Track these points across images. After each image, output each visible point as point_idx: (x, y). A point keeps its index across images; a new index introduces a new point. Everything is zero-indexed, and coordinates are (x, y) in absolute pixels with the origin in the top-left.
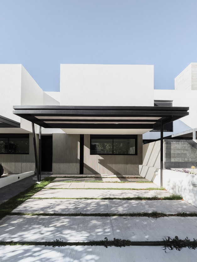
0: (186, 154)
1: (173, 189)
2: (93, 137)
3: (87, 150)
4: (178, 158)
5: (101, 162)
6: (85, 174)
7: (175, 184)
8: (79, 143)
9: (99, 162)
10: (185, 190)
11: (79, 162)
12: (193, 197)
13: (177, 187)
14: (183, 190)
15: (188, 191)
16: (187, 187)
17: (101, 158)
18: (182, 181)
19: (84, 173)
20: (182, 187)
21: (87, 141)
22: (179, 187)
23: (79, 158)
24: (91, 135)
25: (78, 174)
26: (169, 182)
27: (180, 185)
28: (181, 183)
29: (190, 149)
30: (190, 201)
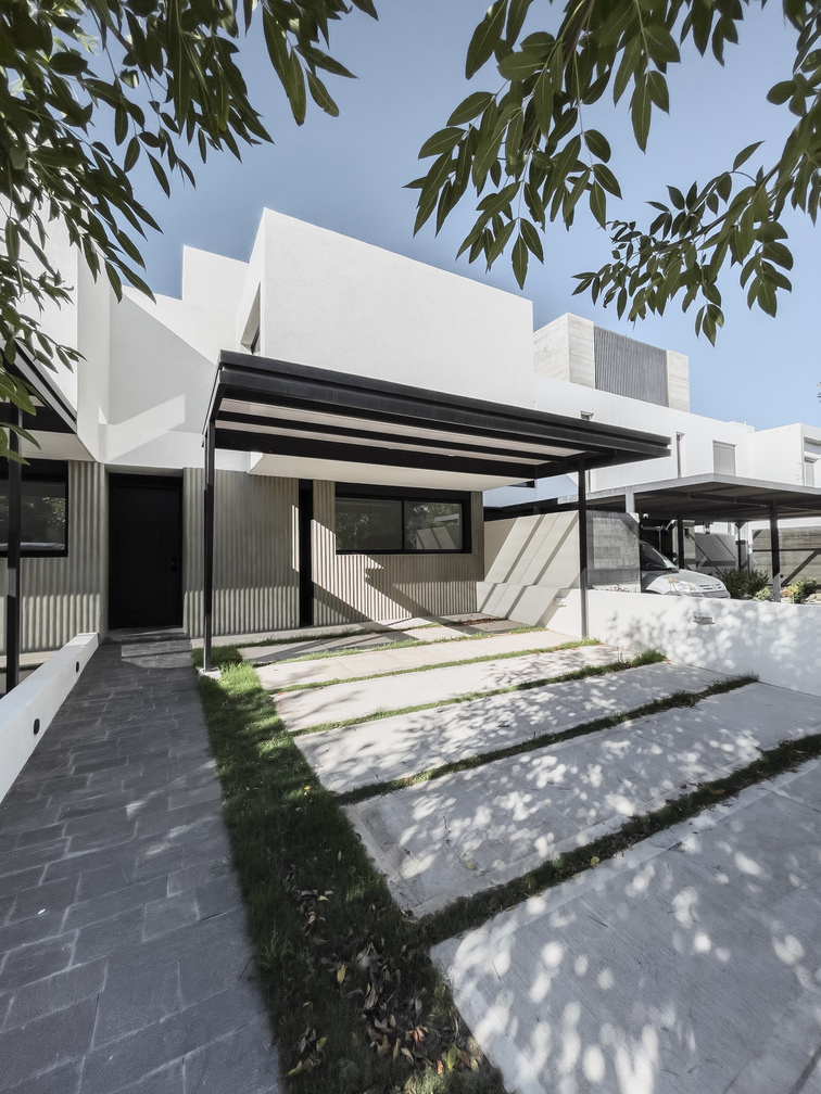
0: (618, 549)
1: (630, 635)
2: (344, 490)
3: (323, 537)
4: (606, 560)
5: (374, 579)
6: (318, 626)
7: (638, 622)
8: (295, 512)
9: (367, 580)
10: (675, 635)
11: (297, 580)
12: (699, 647)
13: (645, 630)
14: (667, 635)
15: (684, 636)
16: (681, 626)
17: (370, 563)
18: (664, 612)
19: (315, 622)
20: (661, 629)
21: (322, 502)
22: (653, 628)
23: (296, 565)
24: (339, 485)
25: (295, 628)
26: (614, 619)
27: (655, 623)
28: (659, 618)
29: (625, 535)
30: (691, 658)
